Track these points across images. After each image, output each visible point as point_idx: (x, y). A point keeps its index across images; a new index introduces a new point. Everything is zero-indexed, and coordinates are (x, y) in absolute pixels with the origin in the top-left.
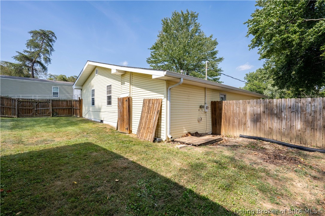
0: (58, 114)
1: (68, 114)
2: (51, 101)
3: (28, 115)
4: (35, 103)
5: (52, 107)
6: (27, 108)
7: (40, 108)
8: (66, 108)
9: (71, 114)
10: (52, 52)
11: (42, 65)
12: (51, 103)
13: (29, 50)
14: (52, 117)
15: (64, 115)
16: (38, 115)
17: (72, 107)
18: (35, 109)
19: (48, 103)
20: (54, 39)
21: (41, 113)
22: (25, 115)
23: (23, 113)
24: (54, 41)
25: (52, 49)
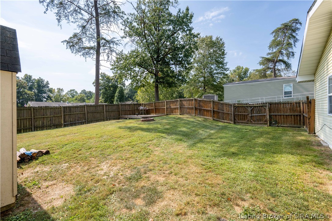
0: (279, 123)
1: (294, 124)
2: (267, 105)
3: (244, 122)
4: (250, 108)
5: (270, 112)
6: (242, 114)
7: (256, 114)
8: (291, 114)
9: (300, 124)
10: (296, 43)
11: (285, 62)
12: (268, 107)
13: (270, 51)
14: (270, 126)
15: (288, 125)
16: (253, 122)
17: (300, 112)
18: (250, 115)
19: (265, 107)
20: (298, 27)
21: (256, 121)
22: (241, 121)
23: (239, 120)
24: (298, 29)
25: (296, 39)
